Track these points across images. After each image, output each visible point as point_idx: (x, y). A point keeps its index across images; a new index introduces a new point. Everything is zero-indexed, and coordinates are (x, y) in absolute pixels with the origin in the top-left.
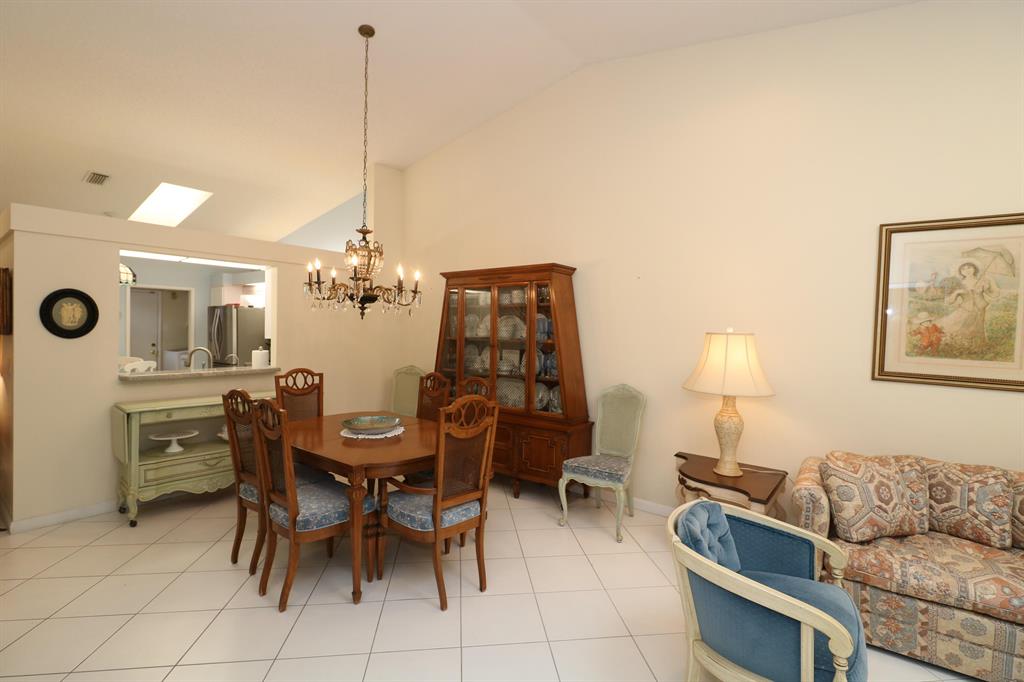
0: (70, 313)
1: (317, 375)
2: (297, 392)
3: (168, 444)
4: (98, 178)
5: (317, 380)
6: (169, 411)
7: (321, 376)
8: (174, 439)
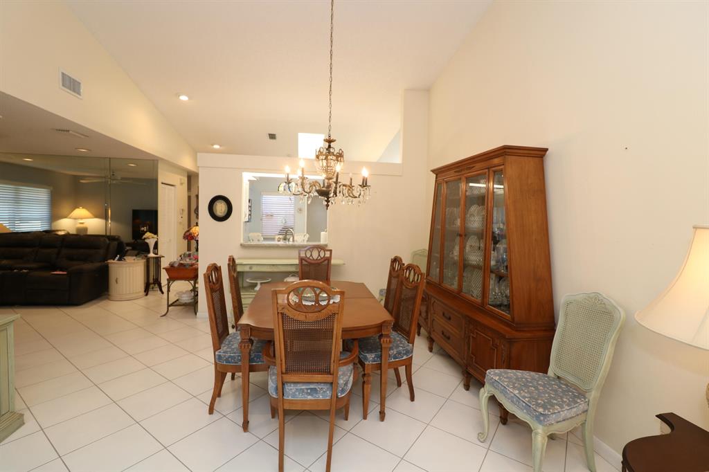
0: (220, 208)
1: (328, 250)
2: (313, 262)
3: (256, 285)
4: (272, 136)
5: (328, 254)
6: (251, 266)
7: (331, 251)
8: (259, 282)
